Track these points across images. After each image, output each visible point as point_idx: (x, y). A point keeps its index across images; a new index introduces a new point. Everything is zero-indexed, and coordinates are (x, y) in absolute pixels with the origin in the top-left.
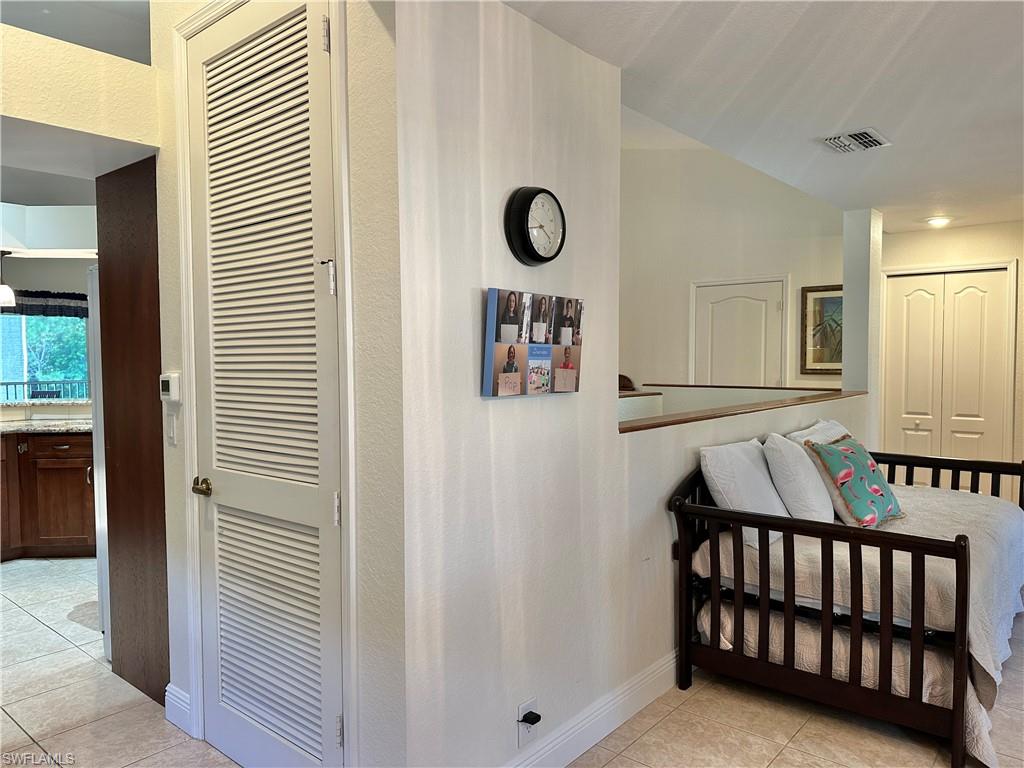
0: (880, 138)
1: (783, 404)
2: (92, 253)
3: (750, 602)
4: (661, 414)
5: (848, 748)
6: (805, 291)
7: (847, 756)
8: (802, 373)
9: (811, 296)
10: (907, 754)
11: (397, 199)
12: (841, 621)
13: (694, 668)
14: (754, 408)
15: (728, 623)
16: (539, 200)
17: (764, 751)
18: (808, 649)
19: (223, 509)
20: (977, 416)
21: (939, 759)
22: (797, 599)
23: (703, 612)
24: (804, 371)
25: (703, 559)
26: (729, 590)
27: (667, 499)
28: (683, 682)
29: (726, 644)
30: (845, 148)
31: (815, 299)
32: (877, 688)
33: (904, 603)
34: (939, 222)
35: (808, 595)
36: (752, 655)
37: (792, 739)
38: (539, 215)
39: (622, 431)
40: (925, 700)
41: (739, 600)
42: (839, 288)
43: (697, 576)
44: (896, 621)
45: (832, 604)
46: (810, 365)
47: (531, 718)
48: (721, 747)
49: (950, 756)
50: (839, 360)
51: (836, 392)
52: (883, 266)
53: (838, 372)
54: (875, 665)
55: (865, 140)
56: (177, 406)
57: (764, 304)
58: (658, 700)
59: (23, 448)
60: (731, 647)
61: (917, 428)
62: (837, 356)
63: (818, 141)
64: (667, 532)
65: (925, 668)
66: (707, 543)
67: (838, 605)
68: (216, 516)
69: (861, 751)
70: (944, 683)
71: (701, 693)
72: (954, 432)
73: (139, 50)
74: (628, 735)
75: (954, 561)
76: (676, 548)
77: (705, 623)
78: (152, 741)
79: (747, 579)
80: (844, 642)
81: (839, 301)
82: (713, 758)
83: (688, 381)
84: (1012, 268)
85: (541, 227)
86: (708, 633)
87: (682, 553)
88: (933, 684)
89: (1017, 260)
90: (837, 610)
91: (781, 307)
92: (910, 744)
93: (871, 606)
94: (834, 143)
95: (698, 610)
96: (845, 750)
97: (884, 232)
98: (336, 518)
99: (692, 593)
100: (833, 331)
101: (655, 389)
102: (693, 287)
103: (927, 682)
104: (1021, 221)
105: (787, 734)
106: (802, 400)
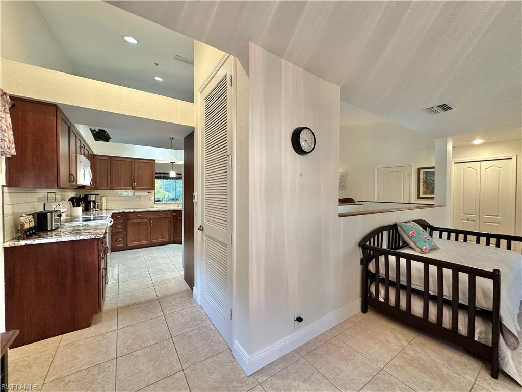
0: (452, 107)
1: (410, 209)
2: (182, 163)
3: (392, 284)
4: (362, 210)
5: (436, 353)
6: (419, 169)
7: (435, 356)
8: (418, 198)
9: (422, 171)
10: (467, 361)
11: (248, 131)
12: (434, 298)
13: (368, 306)
14: (397, 210)
15: (382, 292)
16: (304, 131)
17: (396, 347)
18: (417, 307)
19: (206, 236)
20: (497, 216)
21: (484, 366)
22: (412, 286)
23: (372, 285)
24: (419, 197)
25: (373, 266)
26: (383, 278)
27: (359, 242)
28: (364, 310)
29: (382, 299)
30: (436, 112)
31: (424, 172)
32: (451, 329)
33: (464, 294)
34: (478, 142)
35: (418, 284)
36: (392, 305)
37: (409, 343)
38: (304, 137)
39: (340, 216)
40: (476, 339)
41: (387, 282)
42: (434, 168)
43: (370, 271)
44: (460, 301)
45: (429, 290)
46: (421, 195)
47: (299, 320)
48: (377, 341)
49: (490, 367)
50: (434, 194)
51: (432, 205)
52: (452, 159)
53: (433, 198)
54: (449, 318)
55: (445, 107)
56: (197, 203)
57: (403, 174)
58: (353, 316)
59: (174, 214)
60: (383, 300)
61: (468, 220)
62: (433, 192)
63: (424, 109)
64: (359, 254)
65: (476, 325)
66: (374, 259)
67: (431, 290)
68: (205, 237)
69: (442, 355)
70: (486, 333)
71: (371, 316)
72: (485, 222)
73: (191, 99)
74: (340, 329)
75: (492, 280)
76: (362, 260)
77: (373, 289)
78: (187, 304)
79: (390, 275)
80: (434, 307)
81: (433, 172)
82: (373, 345)
83: (374, 200)
84: (514, 159)
85: (306, 141)
86: (374, 294)
87: (365, 262)
88: (480, 333)
89: (517, 155)
90: (431, 293)
91: (410, 175)
92: (468, 357)
93: (448, 293)
94: (431, 110)
95: (371, 284)
96: (435, 353)
97: (453, 147)
98: (230, 242)
99: (368, 278)
100: (431, 183)
101: (361, 203)
102: (376, 169)
103: (477, 331)
104: (520, 139)
105: (407, 341)
106: (418, 208)
